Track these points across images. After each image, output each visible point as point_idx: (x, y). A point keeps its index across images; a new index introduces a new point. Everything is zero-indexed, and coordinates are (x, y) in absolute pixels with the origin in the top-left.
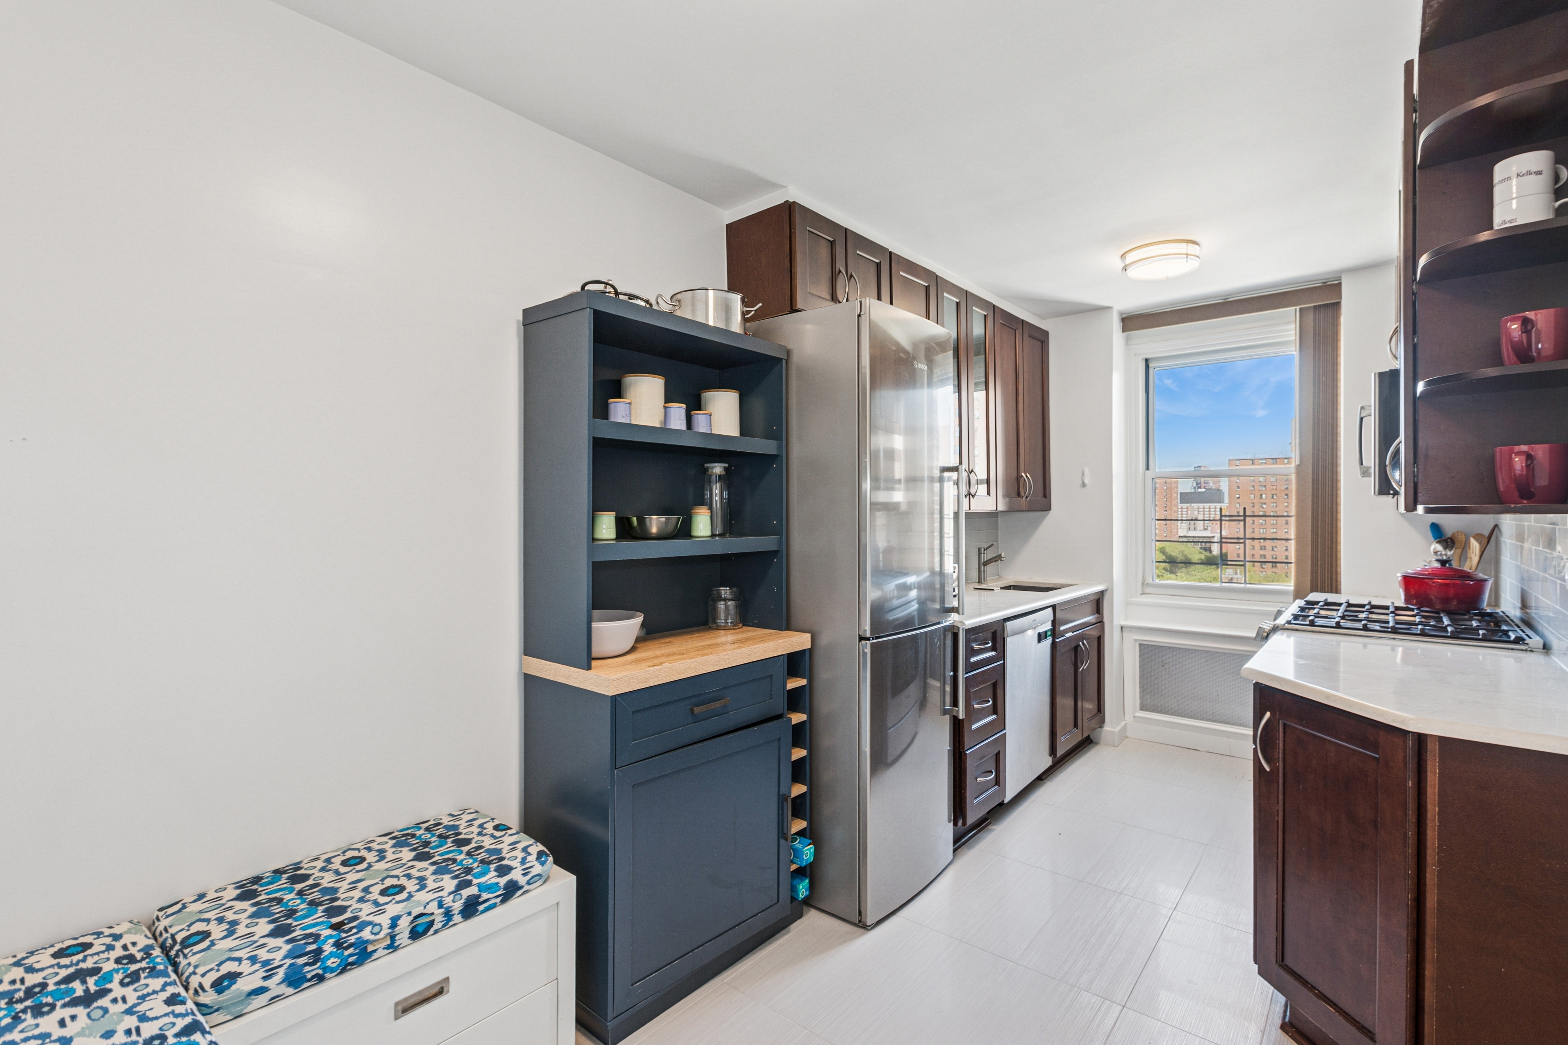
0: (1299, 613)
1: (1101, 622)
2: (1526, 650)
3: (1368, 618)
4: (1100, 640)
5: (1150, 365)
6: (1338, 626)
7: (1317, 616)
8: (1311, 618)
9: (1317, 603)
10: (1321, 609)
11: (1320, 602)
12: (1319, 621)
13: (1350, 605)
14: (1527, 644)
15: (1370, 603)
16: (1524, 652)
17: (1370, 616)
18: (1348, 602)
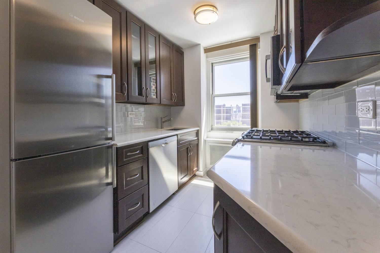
0: (248, 134)
1: (198, 139)
2: (327, 146)
3: (270, 135)
4: (198, 145)
5: (213, 65)
6: (261, 138)
7: (254, 135)
8: (252, 136)
9: (254, 130)
10: (255, 133)
11: (255, 130)
12: (254, 137)
13: (264, 131)
14: (327, 144)
15: (269, 130)
16: (326, 147)
17: (271, 134)
18: (263, 130)
